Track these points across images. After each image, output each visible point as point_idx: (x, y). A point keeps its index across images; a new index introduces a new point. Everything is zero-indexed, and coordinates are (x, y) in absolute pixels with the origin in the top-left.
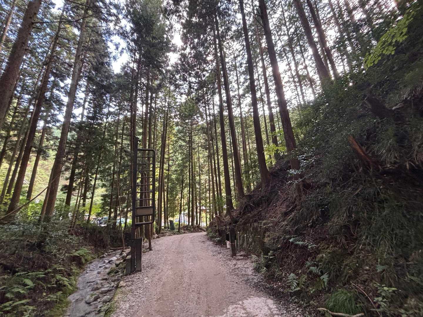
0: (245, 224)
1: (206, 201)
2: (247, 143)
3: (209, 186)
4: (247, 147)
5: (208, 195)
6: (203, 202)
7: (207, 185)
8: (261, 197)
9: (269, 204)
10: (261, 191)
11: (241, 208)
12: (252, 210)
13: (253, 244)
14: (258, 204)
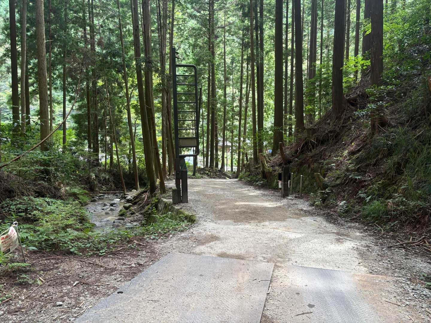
0: (301, 164)
1: (232, 132)
2: (319, 26)
3: (241, 106)
4: (319, 35)
5: (237, 123)
6: (228, 133)
7: (235, 104)
8: (329, 132)
9: (337, 142)
10: (329, 124)
11: (298, 145)
12: (313, 149)
13: (309, 187)
14: (322, 142)
